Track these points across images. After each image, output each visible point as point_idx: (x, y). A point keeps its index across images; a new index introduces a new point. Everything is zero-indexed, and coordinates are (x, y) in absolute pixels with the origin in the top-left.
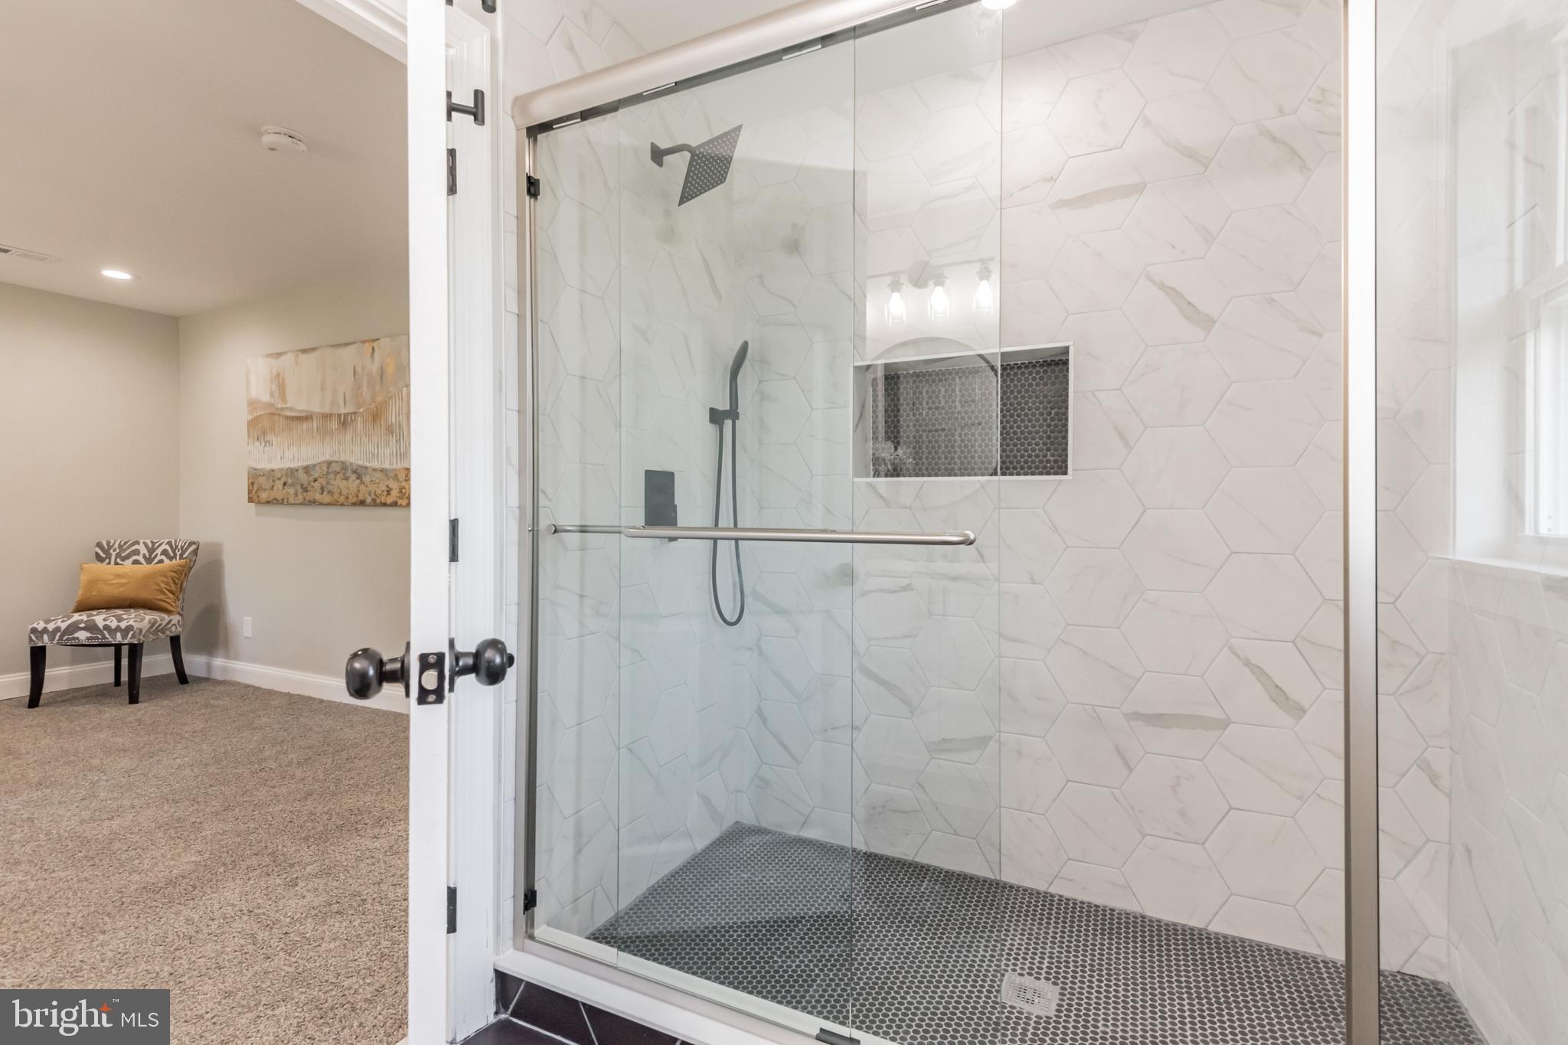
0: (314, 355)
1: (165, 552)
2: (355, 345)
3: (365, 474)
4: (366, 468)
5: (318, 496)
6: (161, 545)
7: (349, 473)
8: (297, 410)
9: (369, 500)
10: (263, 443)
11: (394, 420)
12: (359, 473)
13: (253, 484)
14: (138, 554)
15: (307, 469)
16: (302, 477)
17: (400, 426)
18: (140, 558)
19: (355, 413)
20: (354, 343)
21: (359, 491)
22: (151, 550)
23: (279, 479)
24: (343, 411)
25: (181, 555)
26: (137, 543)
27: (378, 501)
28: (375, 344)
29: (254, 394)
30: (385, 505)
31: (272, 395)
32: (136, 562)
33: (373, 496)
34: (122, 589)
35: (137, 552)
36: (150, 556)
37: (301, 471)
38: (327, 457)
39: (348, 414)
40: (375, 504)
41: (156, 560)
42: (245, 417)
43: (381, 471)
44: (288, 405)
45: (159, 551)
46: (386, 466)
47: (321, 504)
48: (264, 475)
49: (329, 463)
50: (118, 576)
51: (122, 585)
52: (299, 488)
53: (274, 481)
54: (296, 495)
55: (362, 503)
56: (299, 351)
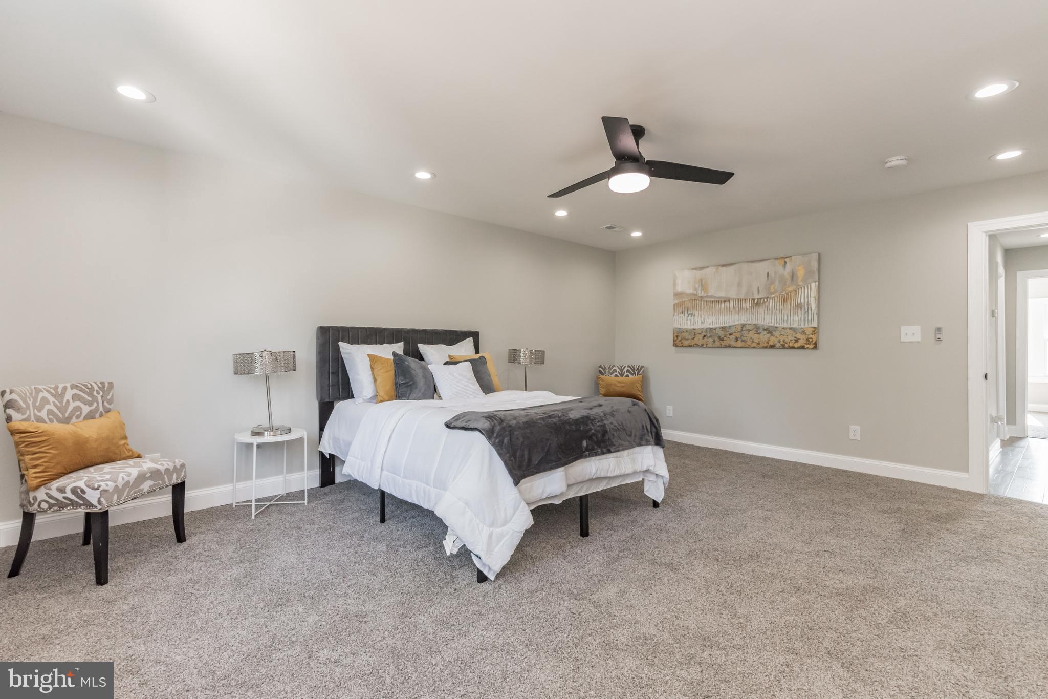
0: (731, 269)
1: (628, 371)
2: (770, 261)
3: (775, 331)
4: (776, 327)
5: (733, 343)
6: (625, 367)
7: (761, 330)
8: (715, 297)
9: (778, 345)
10: (686, 315)
11: (802, 301)
12: (770, 331)
13: (677, 337)
14: (616, 372)
15: (723, 329)
16: (721, 333)
17: (808, 304)
18: (617, 374)
19: (767, 298)
20: (769, 259)
21: (769, 340)
22: (622, 370)
23: (700, 334)
24: (756, 296)
25: (638, 373)
26: (614, 366)
27: (786, 346)
28: (787, 260)
29: (679, 289)
30: (793, 348)
31: (696, 289)
32: (616, 376)
33: (782, 343)
34: (623, 389)
35: (615, 371)
36: (622, 372)
37: (718, 329)
38: (742, 322)
39: (761, 298)
40: (783, 347)
41: (625, 375)
42: (672, 301)
43: (790, 329)
44: (709, 295)
45: (625, 370)
46: (795, 325)
47: (735, 347)
48: (687, 332)
49: (743, 326)
50: (619, 382)
51: (623, 387)
52: (716, 338)
53: (695, 335)
54: (714, 342)
55: (772, 347)
56: (720, 265)
